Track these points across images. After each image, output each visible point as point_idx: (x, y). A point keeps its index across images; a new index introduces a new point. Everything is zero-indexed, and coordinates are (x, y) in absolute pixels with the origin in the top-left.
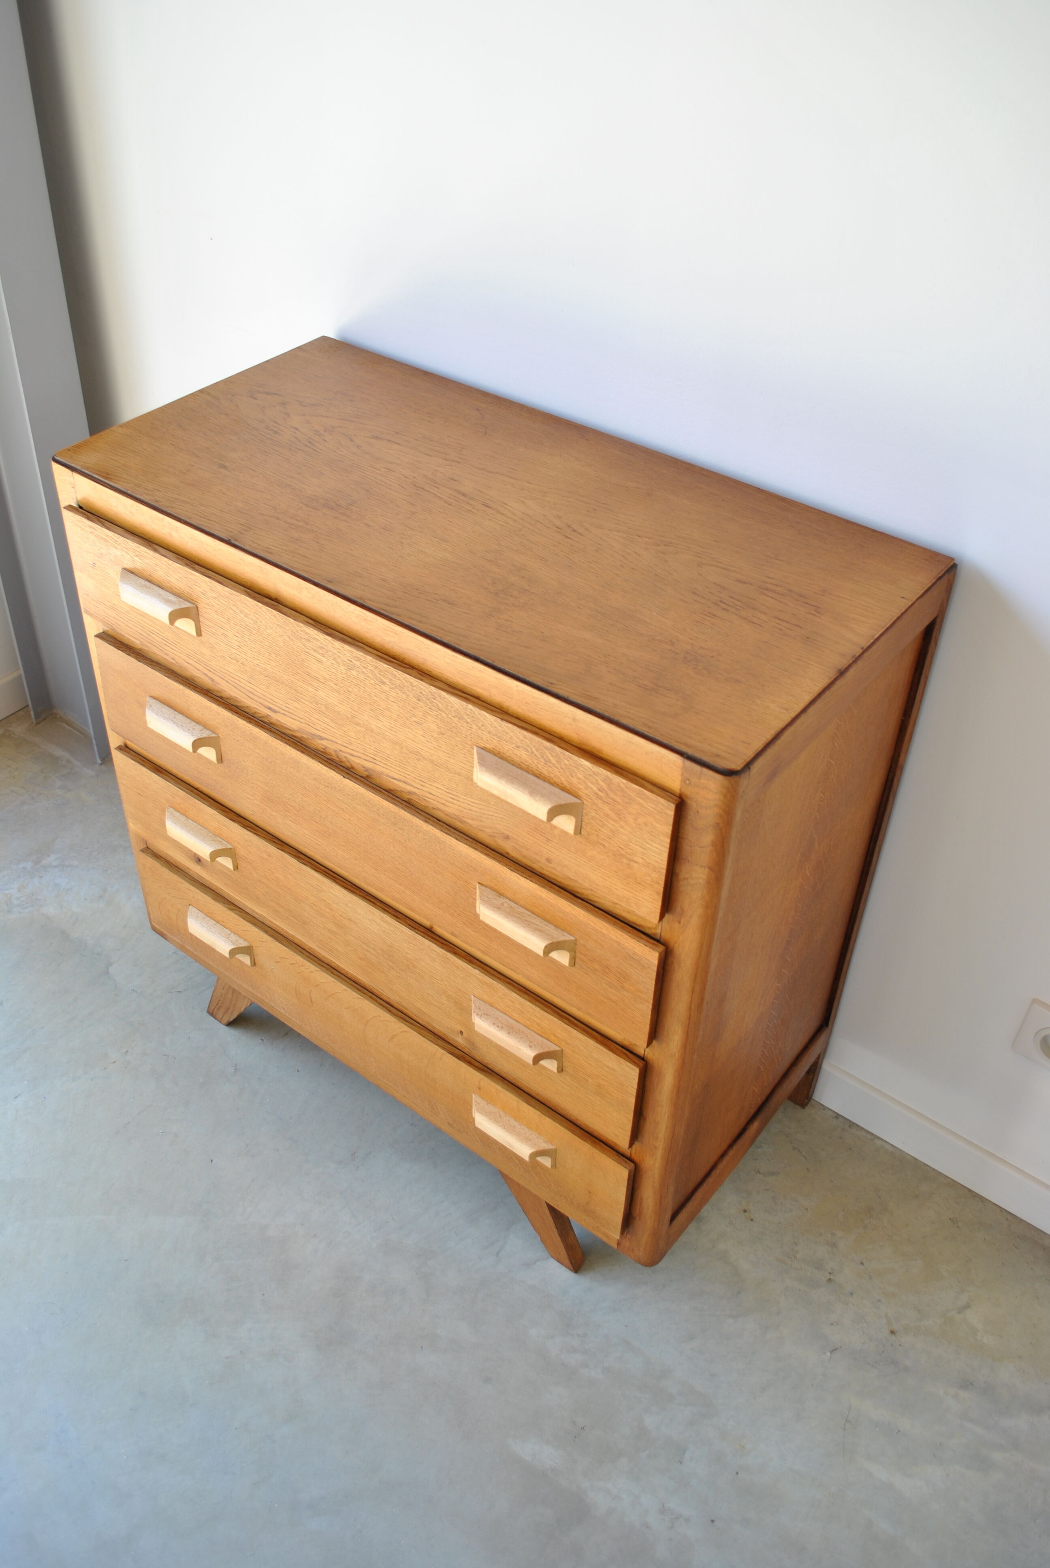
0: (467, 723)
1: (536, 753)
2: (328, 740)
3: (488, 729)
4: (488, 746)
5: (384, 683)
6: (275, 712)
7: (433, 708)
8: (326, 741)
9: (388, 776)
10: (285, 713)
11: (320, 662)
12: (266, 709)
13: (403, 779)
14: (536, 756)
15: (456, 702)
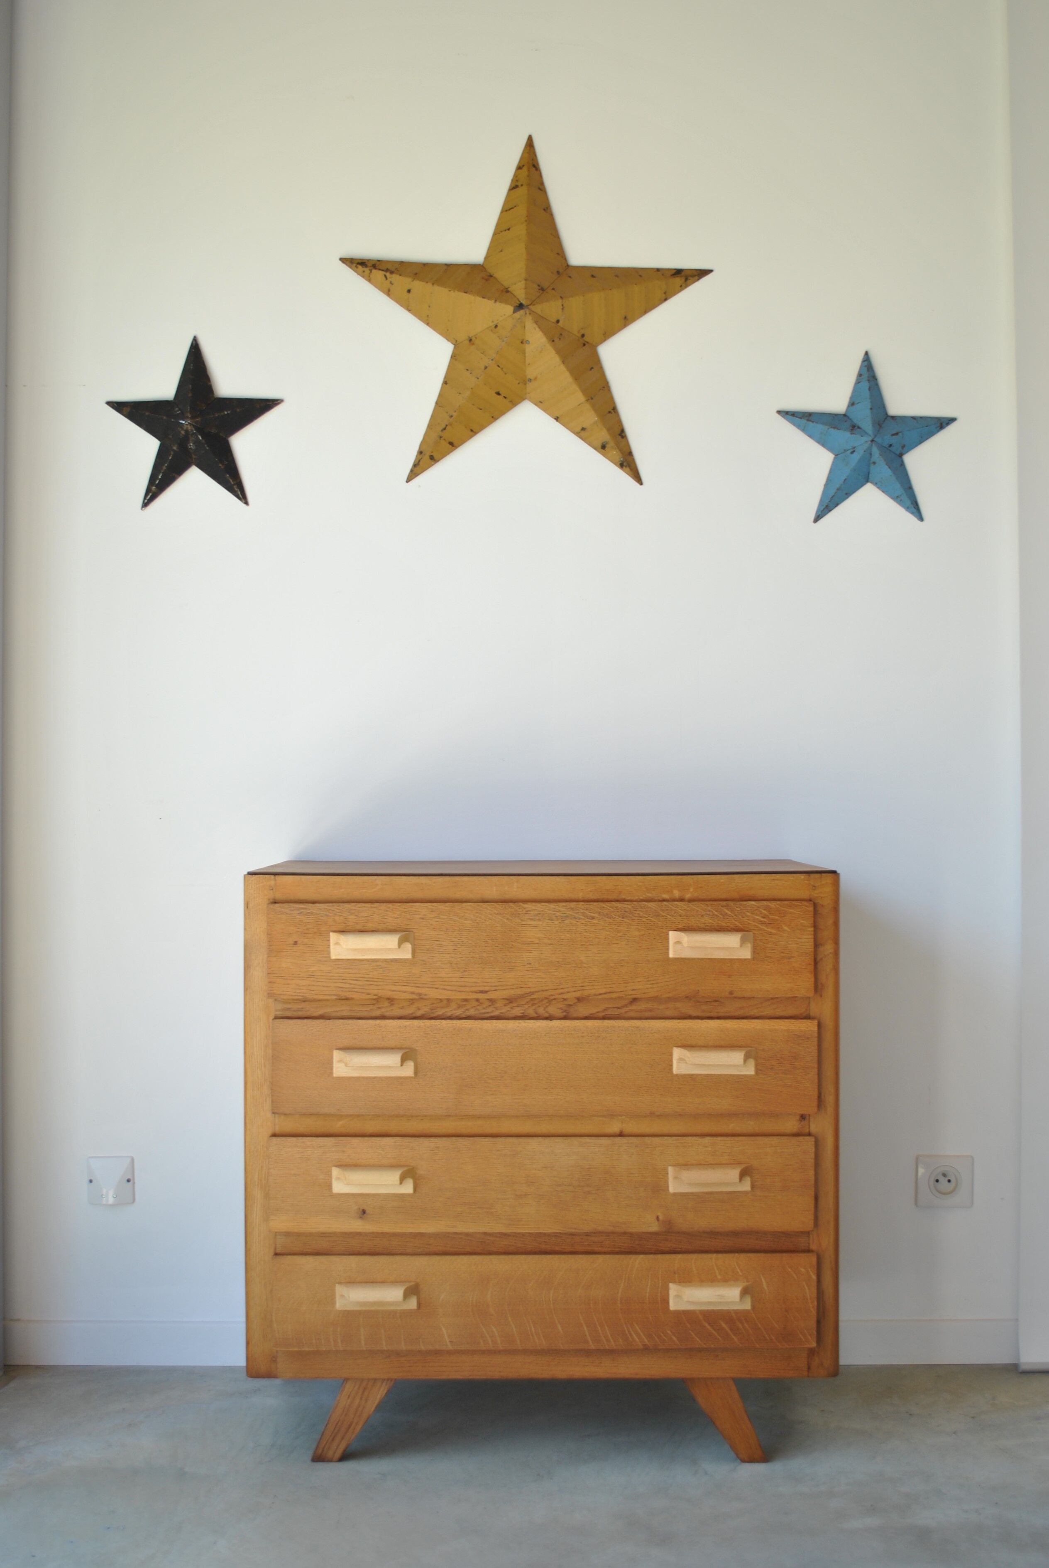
0: (663, 916)
1: (716, 913)
2: (538, 992)
3: (680, 914)
4: (680, 926)
5: (593, 918)
6: (486, 992)
7: (635, 918)
8: (537, 994)
9: (595, 995)
10: (497, 988)
11: (535, 927)
12: (477, 994)
13: (608, 990)
14: (716, 916)
15: (653, 905)
